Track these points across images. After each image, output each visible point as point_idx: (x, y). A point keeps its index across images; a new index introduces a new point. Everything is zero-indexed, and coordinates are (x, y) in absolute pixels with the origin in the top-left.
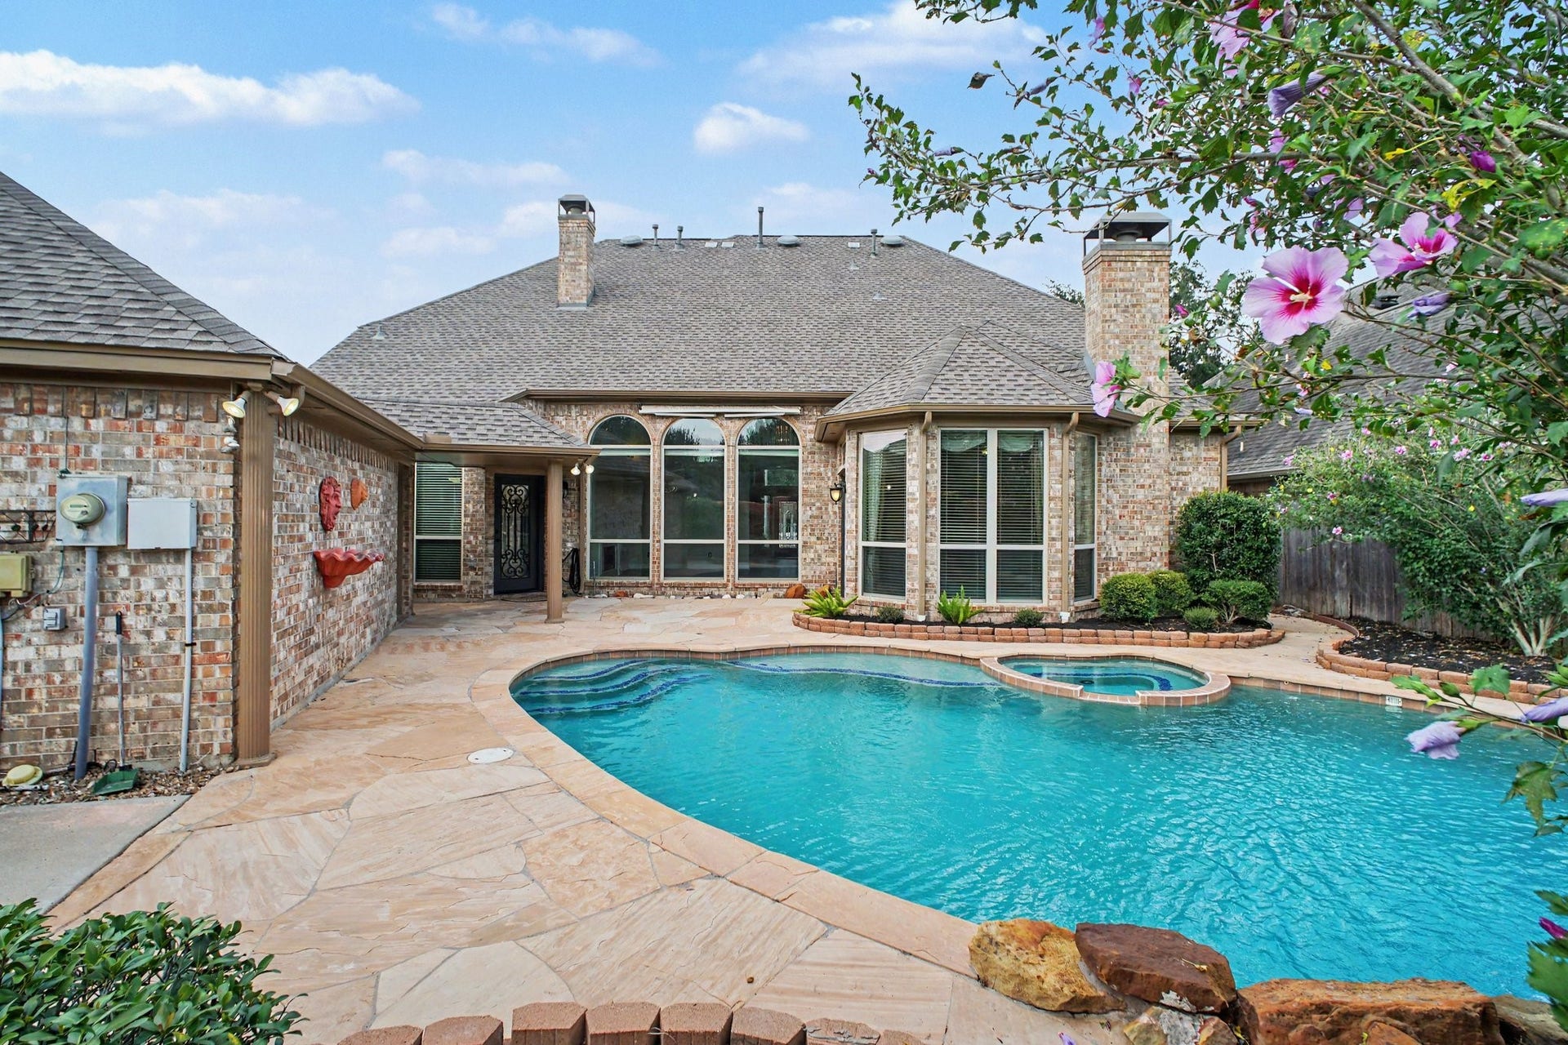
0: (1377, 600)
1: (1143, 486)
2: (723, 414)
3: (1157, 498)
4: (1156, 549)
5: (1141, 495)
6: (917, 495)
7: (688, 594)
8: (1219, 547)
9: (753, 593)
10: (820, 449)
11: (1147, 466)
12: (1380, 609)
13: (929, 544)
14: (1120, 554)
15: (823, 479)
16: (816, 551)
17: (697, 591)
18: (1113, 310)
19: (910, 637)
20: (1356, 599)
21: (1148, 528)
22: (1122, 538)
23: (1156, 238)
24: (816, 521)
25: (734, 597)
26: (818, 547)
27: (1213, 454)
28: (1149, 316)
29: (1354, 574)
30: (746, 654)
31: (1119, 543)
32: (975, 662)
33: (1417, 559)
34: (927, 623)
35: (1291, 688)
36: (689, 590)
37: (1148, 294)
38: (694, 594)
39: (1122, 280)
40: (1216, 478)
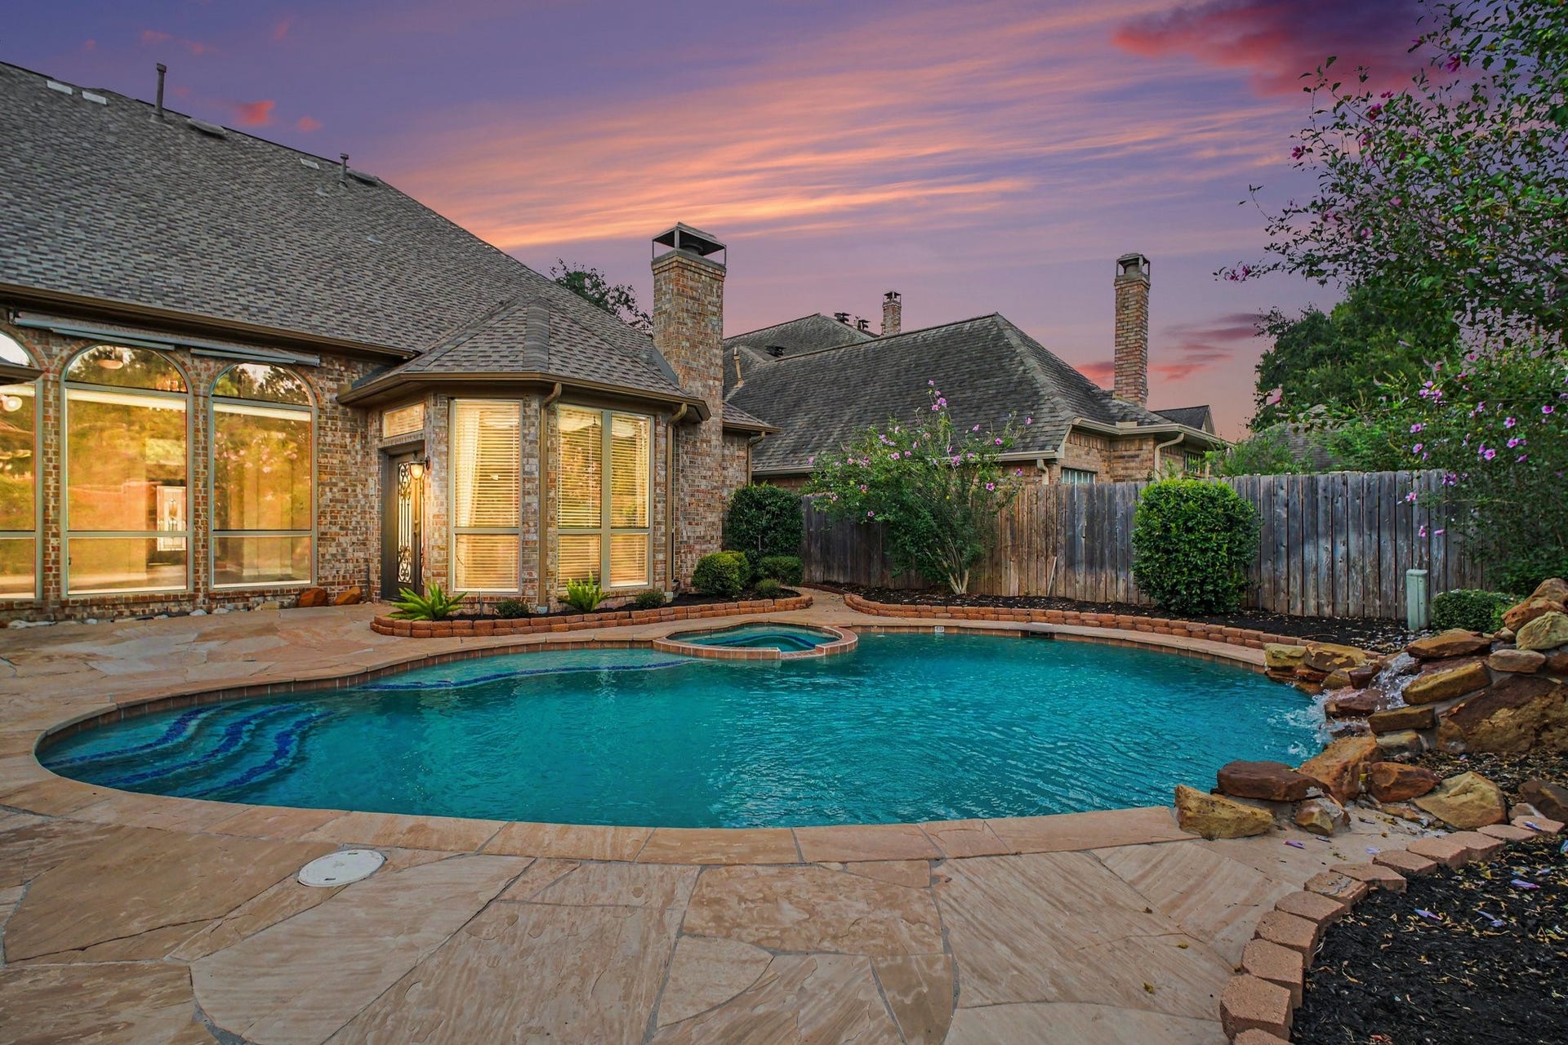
0: (843, 568)
1: (705, 477)
2: (189, 347)
3: (715, 488)
4: (714, 533)
5: (703, 485)
6: (537, 474)
7: (121, 614)
8: (765, 531)
9: (240, 605)
10: (345, 413)
11: (708, 459)
12: (845, 574)
13: (549, 529)
14: (689, 537)
15: (349, 453)
16: (339, 544)
17: (138, 609)
18: (685, 315)
19: (550, 630)
20: (828, 568)
21: (708, 514)
22: (690, 524)
23: (710, 257)
24: (339, 506)
25: (209, 612)
26: (342, 539)
27: (742, 453)
28: (710, 326)
29: (826, 551)
30: (376, 673)
31: (689, 528)
32: (649, 644)
33: (905, 534)
34: (547, 615)
35: (879, 630)
36: (123, 608)
37: (710, 307)
38: (133, 614)
39: (691, 288)
40: (744, 474)
